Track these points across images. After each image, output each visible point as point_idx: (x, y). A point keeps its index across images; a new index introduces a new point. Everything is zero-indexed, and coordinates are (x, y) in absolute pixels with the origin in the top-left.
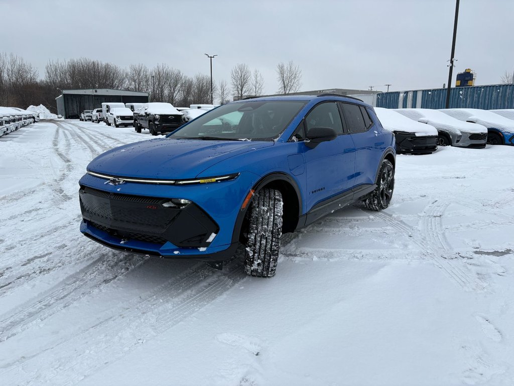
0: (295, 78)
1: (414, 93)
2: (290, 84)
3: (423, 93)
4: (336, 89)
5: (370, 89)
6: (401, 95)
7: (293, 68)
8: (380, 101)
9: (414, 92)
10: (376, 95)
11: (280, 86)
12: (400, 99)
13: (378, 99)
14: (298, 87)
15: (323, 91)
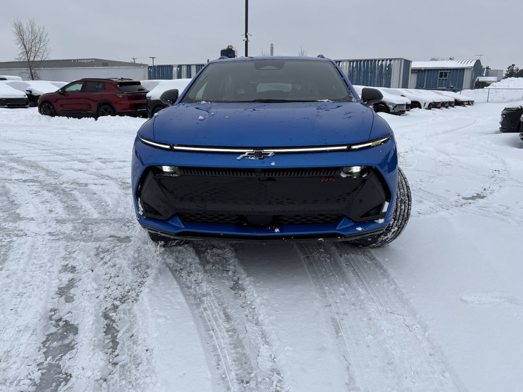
0: (40, 41)
1: (187, 68)
2: (34, 48)
3: (197, 68)
4: (94, 59)
5: (133, 61)
6: (175, 69)
7: (36, 28)
8: (152, 74)
9: (187, 66)
10: (147, 68)
11: (20, 52)
12: (174, 73)
13: (149, 72)
14: (46, 54)
15: (78, 60)
